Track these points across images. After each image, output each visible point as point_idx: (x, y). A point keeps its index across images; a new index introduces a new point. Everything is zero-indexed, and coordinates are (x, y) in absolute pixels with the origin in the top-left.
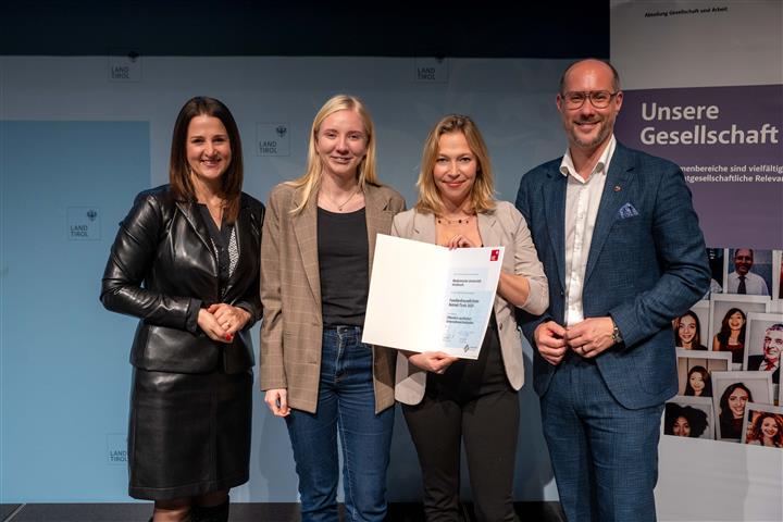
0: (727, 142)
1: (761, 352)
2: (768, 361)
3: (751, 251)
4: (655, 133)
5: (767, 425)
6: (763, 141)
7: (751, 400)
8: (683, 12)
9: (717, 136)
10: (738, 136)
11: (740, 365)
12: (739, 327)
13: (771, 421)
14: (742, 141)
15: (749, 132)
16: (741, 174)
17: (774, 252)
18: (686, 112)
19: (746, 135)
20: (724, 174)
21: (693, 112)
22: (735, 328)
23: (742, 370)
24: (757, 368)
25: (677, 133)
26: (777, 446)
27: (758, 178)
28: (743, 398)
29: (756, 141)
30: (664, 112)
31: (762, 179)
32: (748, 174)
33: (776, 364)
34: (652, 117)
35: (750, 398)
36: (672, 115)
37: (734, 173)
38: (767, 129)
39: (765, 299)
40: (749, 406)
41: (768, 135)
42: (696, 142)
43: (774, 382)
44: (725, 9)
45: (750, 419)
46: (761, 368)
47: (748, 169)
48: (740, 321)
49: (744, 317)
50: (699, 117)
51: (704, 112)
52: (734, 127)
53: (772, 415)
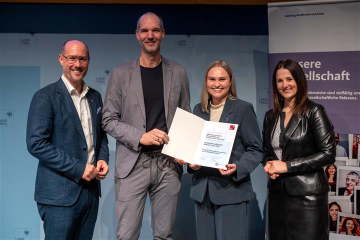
0: (325, 79)
1: (344, 186)
2: (348, 190)
3: (338, 134)
5: (349, 224)
6: (343, 79)
7: (340, 211)
8: (303, 15)
9: (320, 76)
10: (330, 77)
11: (334, 192)
12: (334, 173)
13: (351, 222)
14: (332, 79)
15: (336, 75)
16: (332, 95)
17: (349, 135)
18: (305, 64)
19: (334, 76)
20: (325, 96)
21: (309, 64)
22: (331, 173)
23: (335, 195)
24: (343, 195)
26: (354, 235)
27: (340, 98)
28: (337, 210)
29: (339, 79)
31: (343, 98)
32: (336, 95)
33: (352, 192)
35: (340, 210)
37: (329, 95)
38: (344, 73)
39: (346, 159)
40: (340, 214)
41: (345, 76)
42: (310, 79)
43: (351, 201)
44: (323, 14)
45: (340, 221)
46: (345, 194)
47: (335, 93)
48: (334, 170)
49: (336, 168)
50: (311, 67)
51: (314, 65)
52: (328, 72)
53: (351, 219)
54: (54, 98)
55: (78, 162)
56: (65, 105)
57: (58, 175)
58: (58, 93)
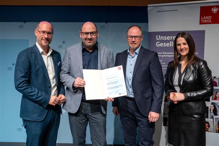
4: (160, 43)
8: (166, 11)
18: (168, 38)
21: (170, 38)
25: (165, 43)
30: (162, 38)
34: (159, 39)
36: (164, 38)
42: (170, 46)
44: (177, 10)
51: (172, 38)
54: (31, 56)
55: (46, 95)
56: (37, 60)
57: (33, 103)
58: (34, 53)
